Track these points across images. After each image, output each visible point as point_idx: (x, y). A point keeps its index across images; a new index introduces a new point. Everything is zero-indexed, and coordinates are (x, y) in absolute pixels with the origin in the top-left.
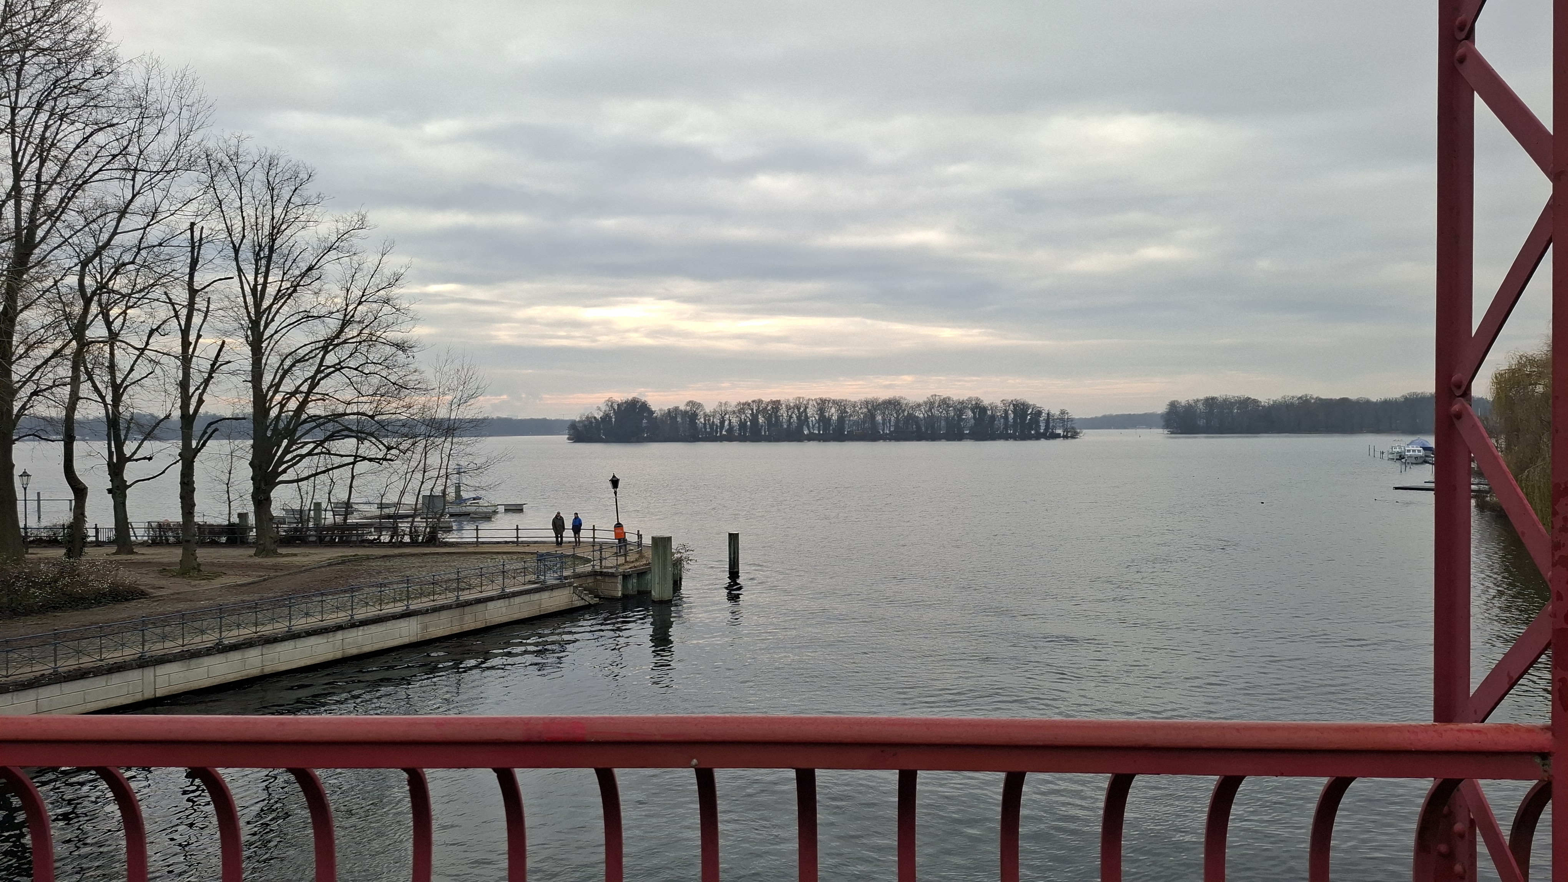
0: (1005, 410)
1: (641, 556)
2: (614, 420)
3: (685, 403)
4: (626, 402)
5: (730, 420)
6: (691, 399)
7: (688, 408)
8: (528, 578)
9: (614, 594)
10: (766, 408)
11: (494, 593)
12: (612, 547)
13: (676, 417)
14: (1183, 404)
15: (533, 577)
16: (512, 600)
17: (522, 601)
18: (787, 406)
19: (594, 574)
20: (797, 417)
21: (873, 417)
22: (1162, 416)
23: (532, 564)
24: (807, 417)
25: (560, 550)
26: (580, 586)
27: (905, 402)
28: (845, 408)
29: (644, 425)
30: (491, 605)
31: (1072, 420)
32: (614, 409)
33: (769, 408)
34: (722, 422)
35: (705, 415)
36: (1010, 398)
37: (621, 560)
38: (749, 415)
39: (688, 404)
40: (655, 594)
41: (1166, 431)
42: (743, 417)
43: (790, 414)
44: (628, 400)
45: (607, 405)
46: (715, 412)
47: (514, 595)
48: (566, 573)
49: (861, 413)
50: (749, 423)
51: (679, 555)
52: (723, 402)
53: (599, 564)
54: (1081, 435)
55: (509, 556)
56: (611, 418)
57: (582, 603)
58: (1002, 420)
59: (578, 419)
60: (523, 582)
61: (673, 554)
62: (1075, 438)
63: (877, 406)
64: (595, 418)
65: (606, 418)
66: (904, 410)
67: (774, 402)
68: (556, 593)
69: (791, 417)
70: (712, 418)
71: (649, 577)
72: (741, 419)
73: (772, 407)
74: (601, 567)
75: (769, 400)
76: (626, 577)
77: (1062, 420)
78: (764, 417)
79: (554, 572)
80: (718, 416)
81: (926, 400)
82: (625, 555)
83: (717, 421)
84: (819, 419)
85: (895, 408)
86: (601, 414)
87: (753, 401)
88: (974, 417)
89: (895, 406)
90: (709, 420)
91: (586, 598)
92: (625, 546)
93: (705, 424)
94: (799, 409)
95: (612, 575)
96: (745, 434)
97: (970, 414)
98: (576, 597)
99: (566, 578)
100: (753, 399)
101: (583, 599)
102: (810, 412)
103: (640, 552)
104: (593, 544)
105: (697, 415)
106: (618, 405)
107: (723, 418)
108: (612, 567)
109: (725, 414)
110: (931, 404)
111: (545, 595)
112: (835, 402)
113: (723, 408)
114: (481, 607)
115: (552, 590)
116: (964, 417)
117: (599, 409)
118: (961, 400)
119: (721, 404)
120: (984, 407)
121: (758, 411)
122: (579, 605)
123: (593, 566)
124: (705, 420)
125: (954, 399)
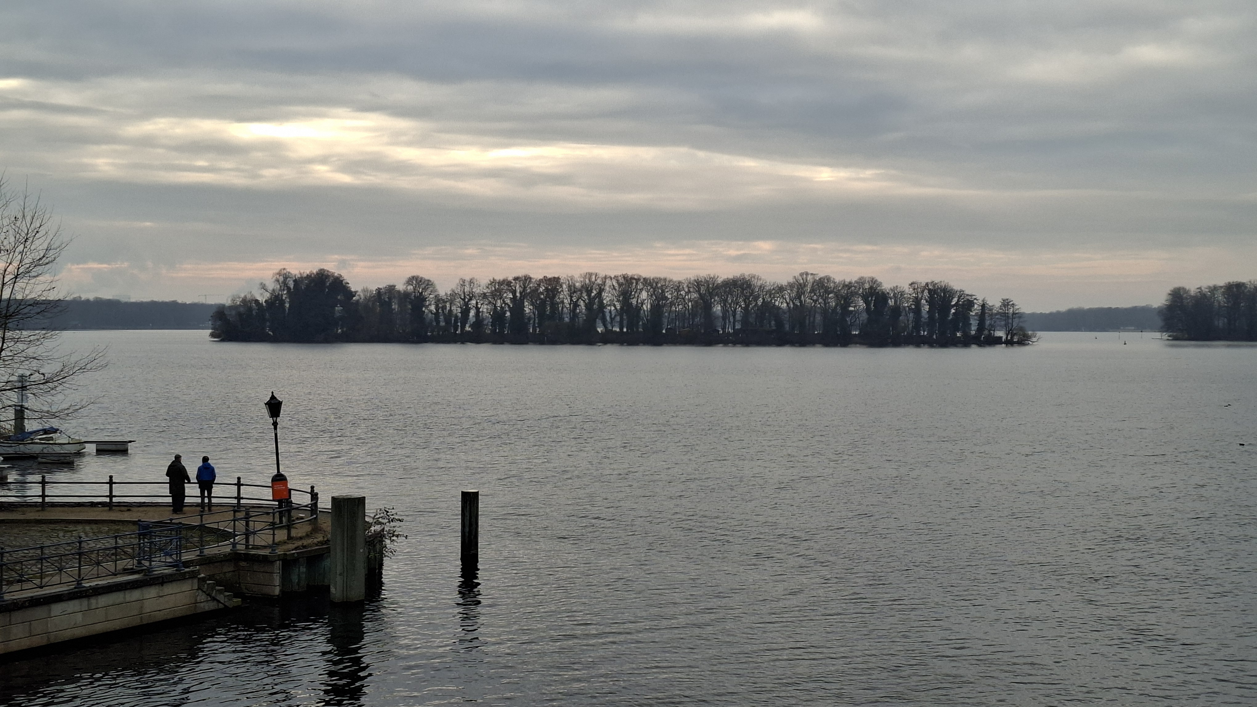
0: (916, 298)
1: (316, 529)
2: (287, 305)
3: (404, 280)
4: (308, 277)
5: (477, 309)
6: (415, 274)
7: (410, 288)
8: (121, 564)
9: (266, 590)
10: (537, 290)
11: (63, 588)
12: (268, 514)
13: (389, 304)
14: (1192, 293)
15: (128, 563)
16: (93, 601)
17: (111, 603)
18: (569, 286)
19: (235, 557)
20: (586, 305)
21: (708, 307)
22: (1160, 311)
23: (129, 540)
24: (602, 306)
25: (178, 519)
26: (210, 577)
27: (759, 283)
28: (663, 291)
29: (338, 315)
30: (57, 608)
31: (1020, 316)
32: (289, 289)
33: (541, 290)
34: (465, 311)
35: (438, 300)
36: (923, 280)
37: (281, 535)
38: (508, 301)
39: (410, 281)
40: (336, 592)
41: (1165, 336)
42: (499, 304)
43: (574, 299)
44: (311, 273)
45: (278, 281)
46: (454, 295)
47: (98, 591)
48: (186, 557)
49: (690, 300)
50: (508, 314)
51: (378, 528)
52: (467, 278)
53: (244, 542)
54: (1034, 339)
55: (94, 526)
56: (282, 302)
57: (210, 606)
58: (911, 315)
59: (228, 302)
60: (113, 570)
61: (370, 525)
62: (1024, 345)
63: (714, 289)
64: (257, 301)
65: (275, 301)
66: (758, 297)
67: (550, 279)
68: (169, 589)
69: (576, 305)
70: (448, 305)
71: (327, 563)
72: (495, 307)
73: (547, 289)
74: (247, 547)
75: (541, 277)
76: (288, 563)
77: (1005, 316)
78: (532, 304)
79: (166, 554)
80: (458, 302)
81: (791, 280)
82: (289, 527)
83: (457, 310)
84: (622, 308)
85: (742, 293)
86: (267, 295)
87: (516, 279)
88: (868, 309)
89: (743, 289)
90: (444, 308)
91: (221, 598)
92: (289, 512)
93: (437, 314)
94: (589, 292)
95: (265, 560)
96: (502, 331)
97: (861, 303)
98: (202, 597)
99: (187, 564)
100: (516, 275)
101: (214, 599)
102: (607, 297)
103: (314, 522)
104: (237, 508)
105: (424, 299)
106: (295, 281)
107: (466, 304)
108: (265, 547)
109: (470, 299)
110: (799, 287)
111: (151, 592)
112: (648, 283)
113: (467, 289)
114: (39, 612)
115: (162, 584)
116: (851, 309)
117: (263, 287)
118: (848, 281)
119: (463, 283)
120: (883, 293)
121: (524, 294)
122: (207, 609)
123: (234, 544)
124: (437, 308)
125: (837, 280)
